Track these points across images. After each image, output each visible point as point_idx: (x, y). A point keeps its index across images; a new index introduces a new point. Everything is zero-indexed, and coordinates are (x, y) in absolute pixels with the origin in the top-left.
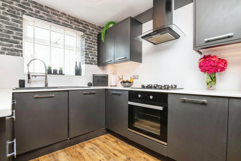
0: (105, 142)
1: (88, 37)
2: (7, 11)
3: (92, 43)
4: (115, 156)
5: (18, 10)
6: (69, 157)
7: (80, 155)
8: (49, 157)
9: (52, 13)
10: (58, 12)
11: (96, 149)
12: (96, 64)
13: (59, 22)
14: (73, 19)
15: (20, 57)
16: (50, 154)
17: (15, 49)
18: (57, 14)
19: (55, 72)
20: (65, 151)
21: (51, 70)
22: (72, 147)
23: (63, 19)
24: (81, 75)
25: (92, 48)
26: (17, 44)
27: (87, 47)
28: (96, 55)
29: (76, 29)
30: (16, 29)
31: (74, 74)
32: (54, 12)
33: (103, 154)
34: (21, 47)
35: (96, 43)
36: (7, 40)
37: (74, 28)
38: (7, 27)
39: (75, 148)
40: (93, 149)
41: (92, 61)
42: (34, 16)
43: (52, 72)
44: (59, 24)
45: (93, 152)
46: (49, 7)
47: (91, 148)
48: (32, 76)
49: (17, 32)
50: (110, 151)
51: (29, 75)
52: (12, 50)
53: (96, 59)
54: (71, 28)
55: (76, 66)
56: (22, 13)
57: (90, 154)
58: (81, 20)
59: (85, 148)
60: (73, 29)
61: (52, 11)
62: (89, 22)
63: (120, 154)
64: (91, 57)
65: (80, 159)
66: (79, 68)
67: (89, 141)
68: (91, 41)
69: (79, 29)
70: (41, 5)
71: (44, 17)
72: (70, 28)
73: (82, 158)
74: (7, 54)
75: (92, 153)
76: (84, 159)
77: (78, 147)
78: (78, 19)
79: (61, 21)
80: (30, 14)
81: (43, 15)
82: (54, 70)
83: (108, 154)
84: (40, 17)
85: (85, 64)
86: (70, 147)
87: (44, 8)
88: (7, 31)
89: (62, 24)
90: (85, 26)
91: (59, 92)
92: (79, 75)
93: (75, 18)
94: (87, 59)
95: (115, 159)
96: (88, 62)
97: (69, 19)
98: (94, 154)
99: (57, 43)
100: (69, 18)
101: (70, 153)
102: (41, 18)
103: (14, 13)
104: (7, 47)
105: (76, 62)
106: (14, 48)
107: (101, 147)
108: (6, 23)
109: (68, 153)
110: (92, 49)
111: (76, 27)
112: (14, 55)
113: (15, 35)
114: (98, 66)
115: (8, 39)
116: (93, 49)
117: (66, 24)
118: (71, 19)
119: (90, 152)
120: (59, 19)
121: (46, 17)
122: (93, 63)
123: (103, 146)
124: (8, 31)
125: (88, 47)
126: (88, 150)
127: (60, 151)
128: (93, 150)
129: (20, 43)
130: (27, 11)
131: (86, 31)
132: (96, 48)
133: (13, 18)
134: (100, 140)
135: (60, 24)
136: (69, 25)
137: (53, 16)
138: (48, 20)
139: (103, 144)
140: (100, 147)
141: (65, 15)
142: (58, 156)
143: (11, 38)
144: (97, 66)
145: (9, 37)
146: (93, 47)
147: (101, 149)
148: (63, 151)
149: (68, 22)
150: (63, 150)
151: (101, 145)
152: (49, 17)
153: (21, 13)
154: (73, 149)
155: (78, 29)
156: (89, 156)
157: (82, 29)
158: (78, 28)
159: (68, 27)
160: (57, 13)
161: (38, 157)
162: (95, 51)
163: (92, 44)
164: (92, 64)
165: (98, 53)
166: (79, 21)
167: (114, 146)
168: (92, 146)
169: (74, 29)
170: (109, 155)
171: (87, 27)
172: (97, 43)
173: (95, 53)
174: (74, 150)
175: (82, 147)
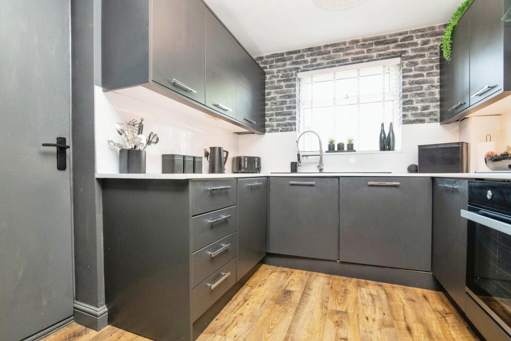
0: (414, 301)
1: (412, 63)
2: (281, 77)
3: (422, 72)
4: (407, 332)
5: (291, 70)
6: (327, 287)
7: (345, 293)
8: (304, 275)
9: (334, 51)
10: (344, 43)
11: (380, 300)
12: (436, 120)
13: (346, 60)
14: (374, 42)
15: (294, 132)
16: (309, 272)
17: (289, 123)
18: (343, 49)
19: (341, 148)
20: (329, 278)
21: (334, 145)
22: (345, 278)
23: (353, 51)
24: (393, 150)
25: (423, 85)
26: (290, 116)
27: (408, 86)
28: (436, 99)
29: (380, 58)
30: (290, 97)
31: (378, 148)
32: (337, 48)
33: (384, 314)
34: (294, 118)
35: (437, 69)
36: (281, 113)
37: (375, 58)
38: (281, 97)
39: (348, 282)
40: (374, 297)
41: (423, 115)
42: (310, 69)
43: (336, 149)
44: (347, 63)
45: (369, 301)
46: (329, 44)
47: (372, 295)
48: (303, 156)
49: (290, 99)
50: (405, 318)
51: (299, 155)
52: (285, 125)
53: (435, 108)
54: (371, 59)
55: (383, 131)
56: (296, 72)
57: (360, 300)
58: (391, 36)
59: (363, 289)
60: (375, 60)
61: (335, 48)
62: (413, 29)
63: (423, 335)
64: (419, 106)
65: (339, 297)
66: (389, 134)
67: (382, 283)
68: (422, 69)
69: (388, 55)
70: (319, 48)
71: (323, 63)
72: (368, 61)
73: (341, 298)
74: (281, 131)
75: (364, 301)
76: (344, 301)
77: (352, 283)
78: (385, 37)
79: (349, 57)
80: (305, 69)
81: (322, 61)
82: (339, 145)
83: (394, 319)
84: (317, 67)
85: (403, 124)
86: (341, 277)
87: (323, 50)
88: (280, 103)
89: (352, 61)
90: (403, 43)
91: (323, 179)
92: (389, 149)
93: (378, 38)
94: (409, 113)
95: (398, 334)
96: (412, 118)
97: (365, 46)
98: (367, 304)
99: (348, 97)
100: (365, 44)
101: (332, 284)
102: (319, 67)
103: (287, 77)
104: (281, 123)
105: (383, 125)
106: (288, 121)
107: (392, 303)
108: (280, 93)
109: (331, 282)
110: (422, 87)
111: (380, 55)
112: (287, 130)
113: (288, 105)
114: (441, 124)
115: (282, 111)
116: (425, 86)
117: (358, 59)
118: (369, 44)
119: (364, 298)
120: (347, 54)
121: (325, 62)
122: (426, 118)
123: (399, 303)
124: (282, 101)
125: (411, 86)
126: (364, 295)
127: (323, 275)
128: (373, 299)
129: (294, 113)
130: (301, 66)
131: (405, 52)
132: (436, 82)
133: (287, 83)
134: (405, 292)
135: (349, 62)
136: (365, 58)
137: (336, 55)
138: (328, 65)
139: (404, 301)
140: (392, 301)
141: (357, 42)
142: (315, 278)
143: (285, 110)
144: (439, 123)
145: (282, 109)
146: (424, 82)
147: (390, 306)
148: (327, 277)
149: (363, 52)
150: (328, 275)
151: (398, 300)
152: (329, 61)
153: (294, 72)
154: (342, 281)
155: (385, 57)
156: (356, 302)
157: (394, 53)
158: (384, 55)
159: (366, 62)
160: (343, 47)
161: (295, 269)
162: (433, 88)
163: (422, 75)
164: (422, 121)
165: (441, 93)
166: (388, 38)
167: (425, 317)
168: (378, 293)
169: (378, 60)
170: (394, 321)
171: (408, 42)
172: (439, 67)
173: (433, 94)
174: (342, 283)
175: (359, 285)
